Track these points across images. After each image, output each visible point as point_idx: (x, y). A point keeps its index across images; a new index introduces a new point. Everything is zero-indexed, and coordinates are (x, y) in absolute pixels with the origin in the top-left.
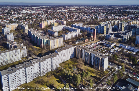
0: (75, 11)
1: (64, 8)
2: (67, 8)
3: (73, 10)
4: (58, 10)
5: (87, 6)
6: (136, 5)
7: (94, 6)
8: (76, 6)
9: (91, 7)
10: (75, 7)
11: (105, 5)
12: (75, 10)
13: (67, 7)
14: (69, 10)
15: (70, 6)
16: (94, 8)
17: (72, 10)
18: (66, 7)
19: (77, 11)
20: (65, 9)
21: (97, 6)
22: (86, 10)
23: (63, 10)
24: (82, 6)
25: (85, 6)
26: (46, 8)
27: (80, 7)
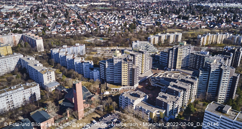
0: (102, 6)
4: (68, 5)
12: (104, 3)
14: (92, 3)
17: (97, 5)
22: (126, 4)
23: (78, 5)
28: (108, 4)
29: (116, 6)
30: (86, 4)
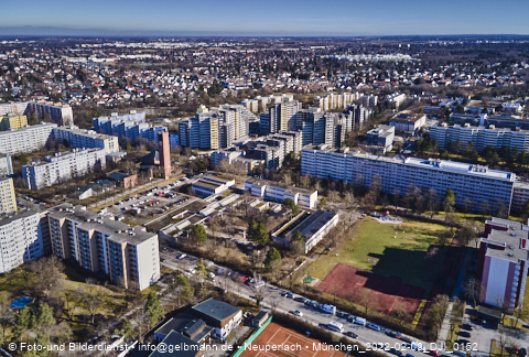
0: (147, 60)
1: (107, 47)
2: (119, 51)
3: (144, 56)
4: (72, 60)
5: (207, 41)
8: (164, 39)
9: (221, 44)
10: (157, 45)
11: (278, 38)
12: (149, 56)
13: (123, 45)
14: (123, 56)
15: (136, 40)
16: (233, 48)
17: (135, 60)
18: (118, 45)
19: (155, 61)
20: (108, 51)
21: (246, 40)
22: (195, 57)
23: (95, 60)
24: (188, 40)
25: (199, 40)
26: (18, 47)
27: (178, 45)
28: (157, 57)
29: (174, 60)
30: (111, 57)
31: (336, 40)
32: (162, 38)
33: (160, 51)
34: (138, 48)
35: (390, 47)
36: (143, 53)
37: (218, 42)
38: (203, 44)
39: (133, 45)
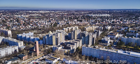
0: (37, 16)
1: (27, 12)
2: (30, 13)
3: (37, 15)
4: (17, 16)
5: (54, 11)
6: (99, 10)
7: (62, 10)
8: (43, 10)
9: (58, 11)
10: (41, 12)
11: (73, 10)
12: (38, 15)
14: (31, 15)
15: (35, 10)
16: (61, 13)
17: (34, 16)
18: (30, 12)
19: (39, 16)
20: (27, 14)
21: (65, 10)
22: (50, 15)
23: (23, 16)
24: (49, 10)
26: (3, 12)
27: (46, 12)
28: (40, 15)
29: (45, 16)
30: (27, 15)
31: (89, 10)
32: (42, 10)
33: (41, 14)
34: (35, 13)
35: (103, 12)
36: (36, 14)
37: (57, 11)
38: (53, 11)
39: (34, 12)
